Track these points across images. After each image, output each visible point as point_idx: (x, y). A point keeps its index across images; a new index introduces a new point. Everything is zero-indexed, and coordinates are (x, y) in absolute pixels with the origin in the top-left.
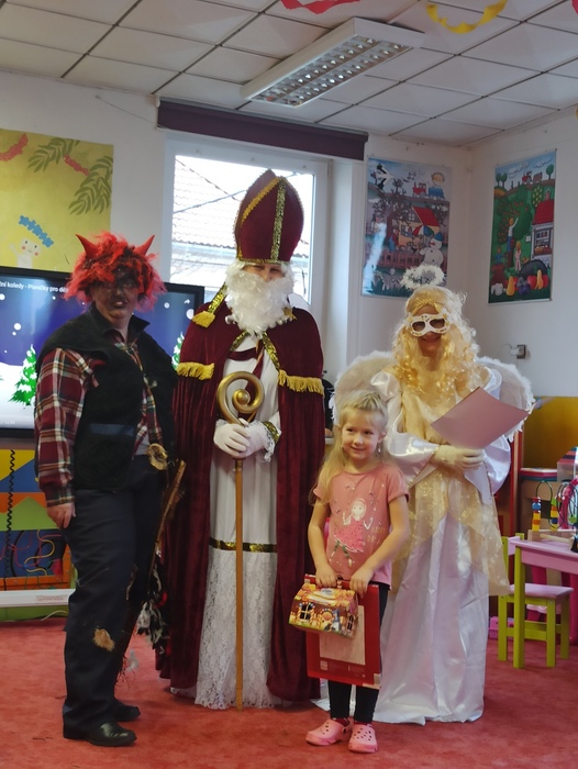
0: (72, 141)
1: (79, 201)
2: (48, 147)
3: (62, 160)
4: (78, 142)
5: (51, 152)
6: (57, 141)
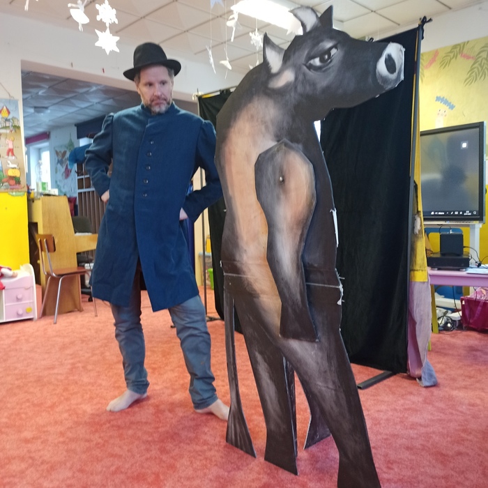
0: (465, 43)
1: (470, 77)
2: (451, 52)
3: (459, 56)
4: (468, 42)
5: (452, 55)
6: (455, 47)
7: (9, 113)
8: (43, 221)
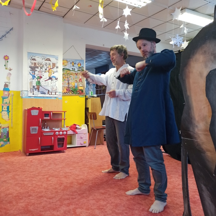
7: (81, 65)
8: (91, 107)
